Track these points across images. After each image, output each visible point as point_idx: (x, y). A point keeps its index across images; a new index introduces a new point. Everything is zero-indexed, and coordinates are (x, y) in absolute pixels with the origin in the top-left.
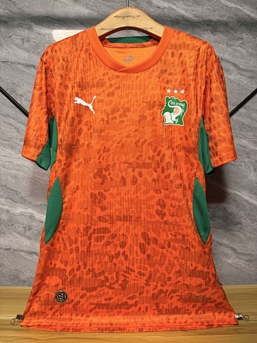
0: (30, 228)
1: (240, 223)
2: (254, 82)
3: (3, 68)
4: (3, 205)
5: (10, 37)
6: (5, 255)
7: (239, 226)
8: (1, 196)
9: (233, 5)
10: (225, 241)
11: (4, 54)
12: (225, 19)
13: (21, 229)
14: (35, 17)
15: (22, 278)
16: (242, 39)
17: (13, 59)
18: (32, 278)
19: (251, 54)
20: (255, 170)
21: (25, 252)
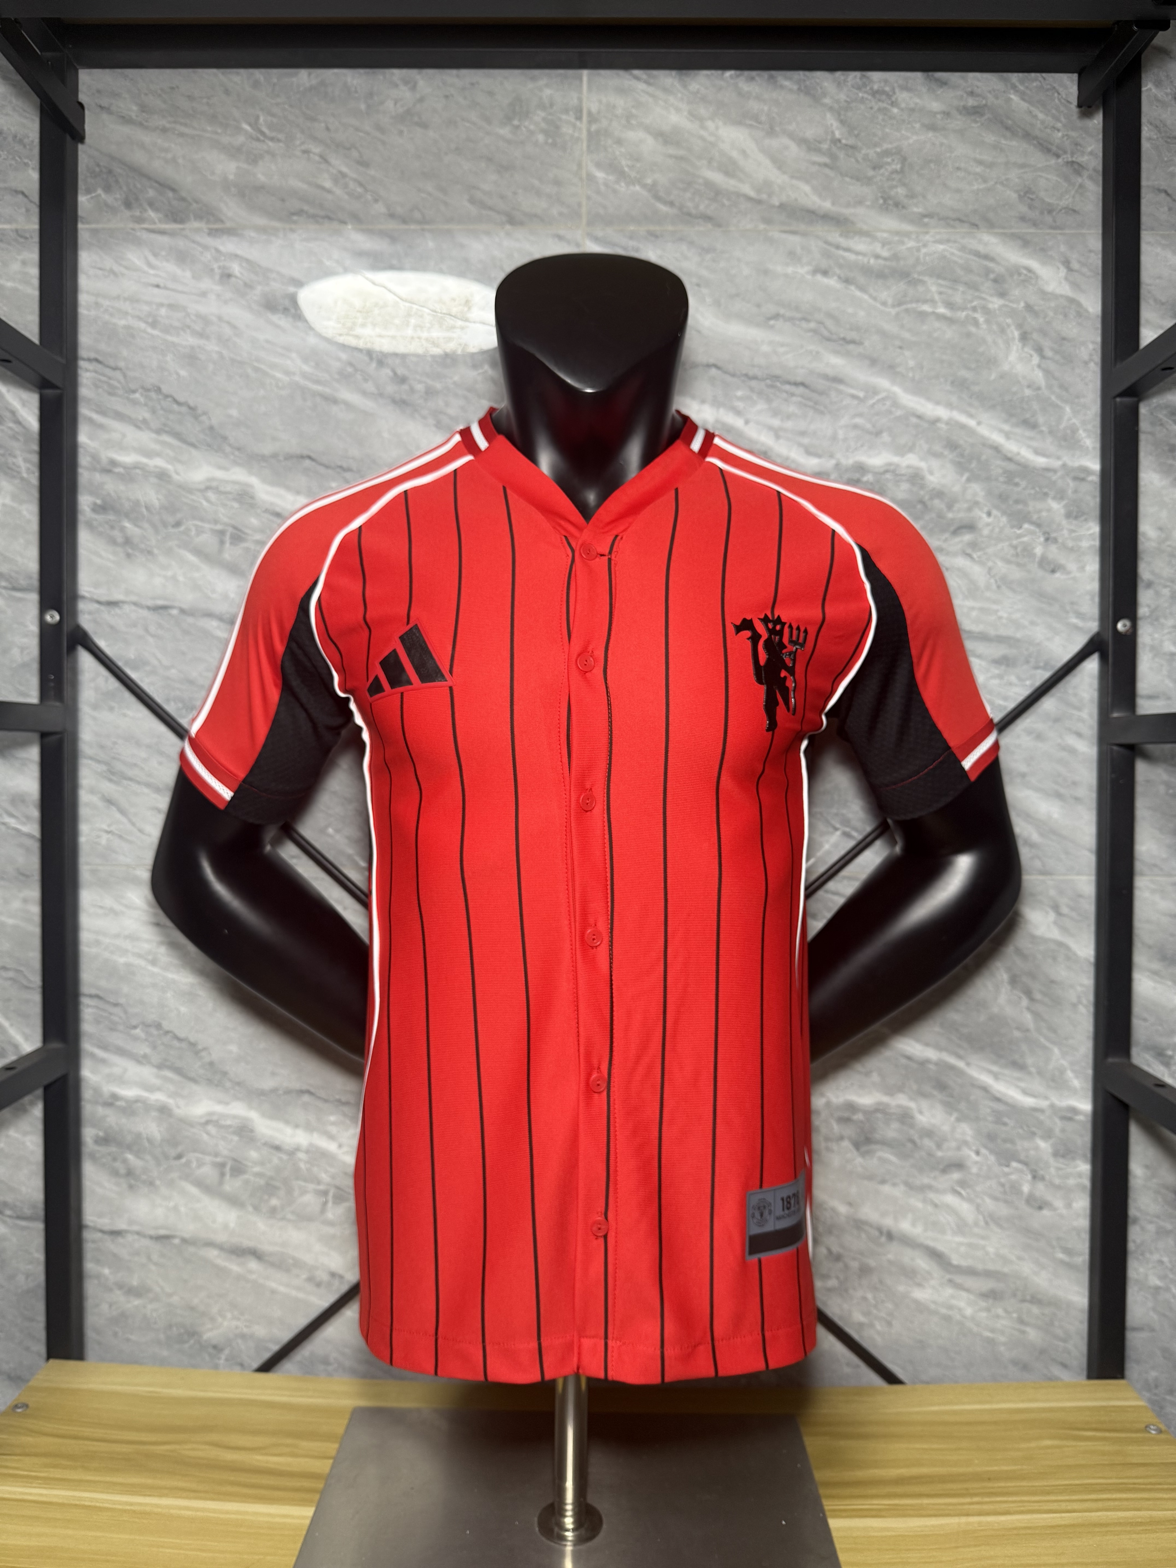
0: (238, 1169)
1: (959, 1165)
2: (1013, 679)
3: (152, 629)
4: (151, 1089)
5: (178, 524)
6: (155, 1257)
7: (956, 1176)
8: (142, 1060)
9: (942, 412)
10: (905, 1226)
11: (158, 581)
12: (911, 460)
13: (207, 1171)
14: (263, 458)
15: (210, 1334)
16: (970, 527)
17: (187, 598)
18: (243, 1336)
19: (1004, 582)
20: (1014, 981)
21: (220, 1247)
